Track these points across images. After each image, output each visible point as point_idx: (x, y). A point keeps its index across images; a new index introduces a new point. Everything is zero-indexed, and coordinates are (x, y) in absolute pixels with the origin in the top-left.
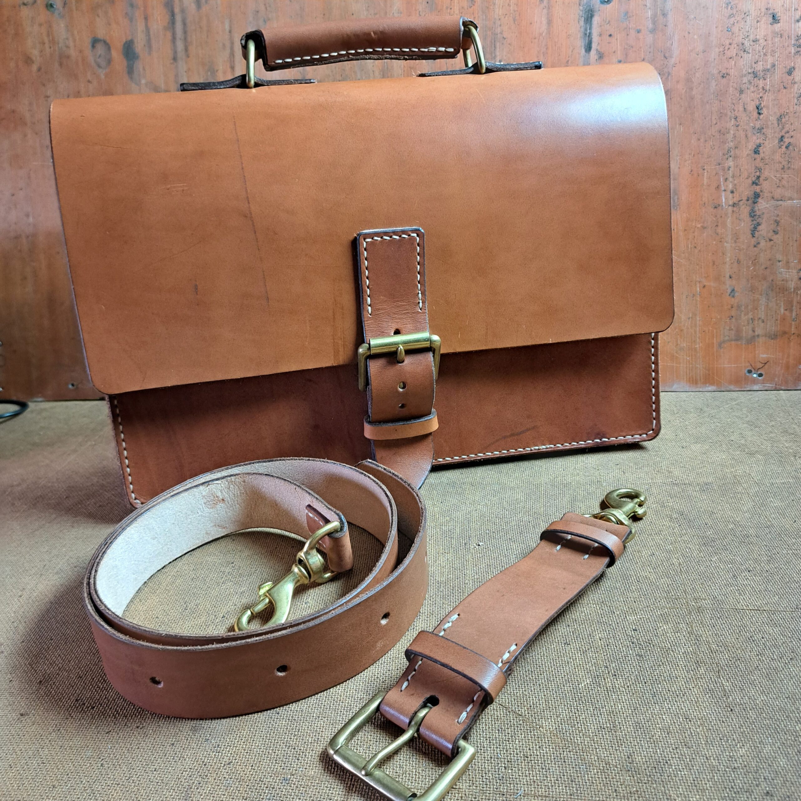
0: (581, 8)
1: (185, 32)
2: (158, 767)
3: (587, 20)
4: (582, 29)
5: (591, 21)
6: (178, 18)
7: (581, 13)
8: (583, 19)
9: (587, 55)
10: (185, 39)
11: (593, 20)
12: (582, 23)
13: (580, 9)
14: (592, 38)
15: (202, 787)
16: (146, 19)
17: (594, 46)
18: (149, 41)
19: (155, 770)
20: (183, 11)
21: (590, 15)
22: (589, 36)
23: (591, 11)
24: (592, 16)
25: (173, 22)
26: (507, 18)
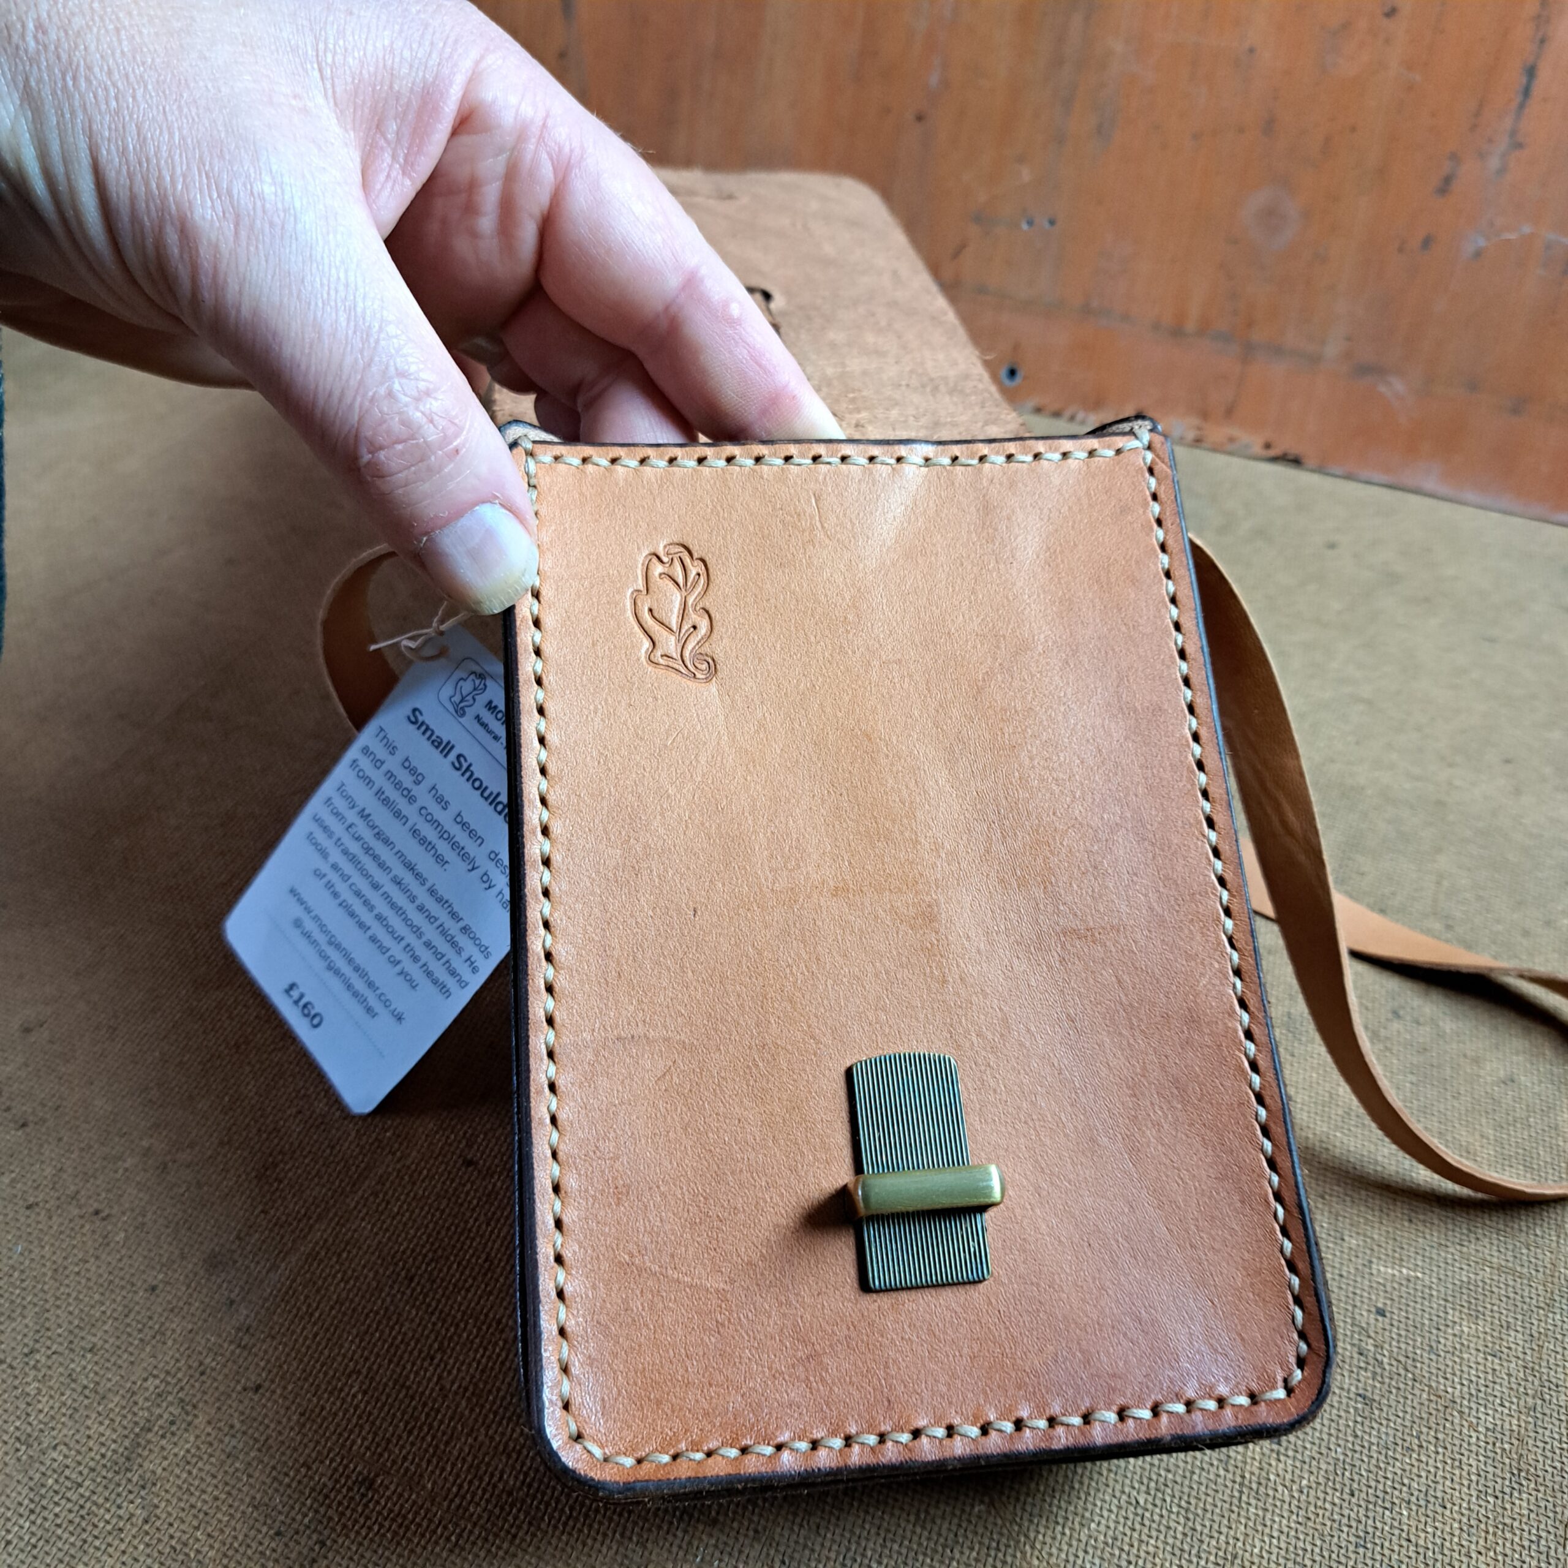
2: (100, 1343)
15: (173, 1434)
19: (91, 1350)
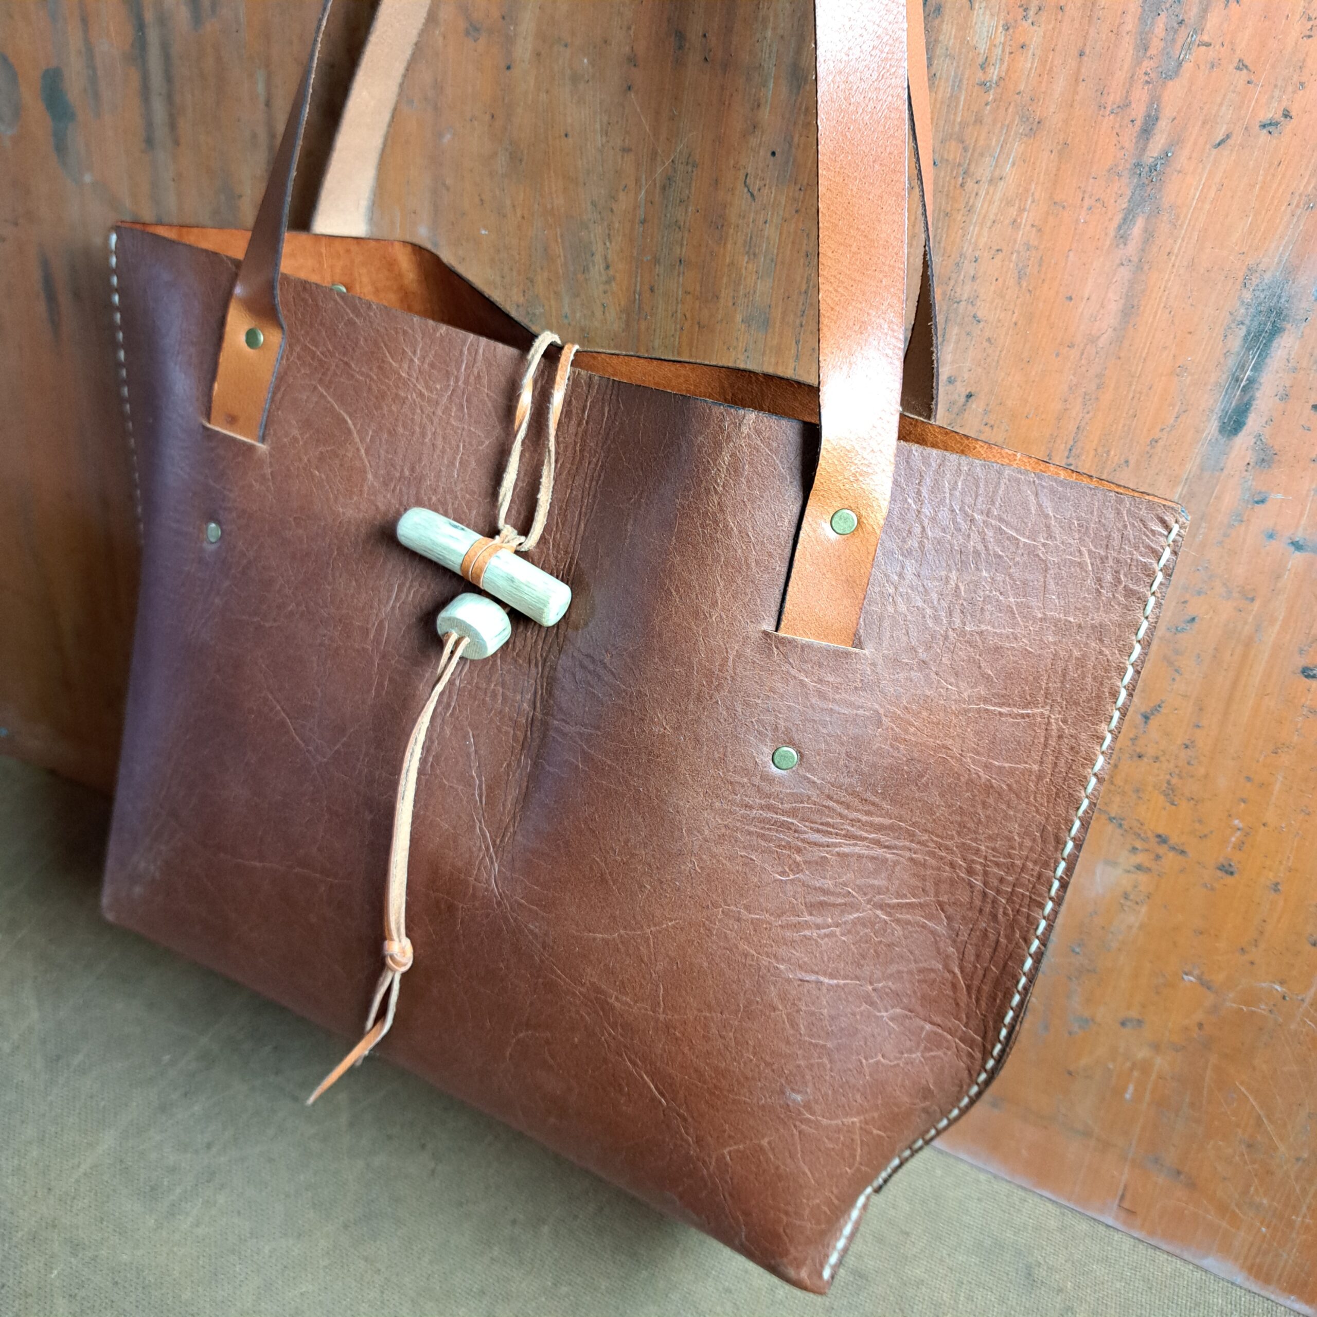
0: (1247, 296)
1: (169, 79)
3: (1257, 337)
4: (1232, 362)
5: (1267, 345)
6: (153, 36)
7: (1243, 311)
8: (1243, 331)
9: (1222, 440)
10: (169, 98)
11: (1275, 344)
12: (1236, 343)
13: (1240, 297)
14: (1252, 398)
16: (85, 21)
17: (1253, 422)
18: (93, 80)
20: (163, 20)
21: (1269, 326)
22: (1245, 390)
23: (1279, 314)
24: (1276, 331)
25: (140, 43)
26: (998, 261)
